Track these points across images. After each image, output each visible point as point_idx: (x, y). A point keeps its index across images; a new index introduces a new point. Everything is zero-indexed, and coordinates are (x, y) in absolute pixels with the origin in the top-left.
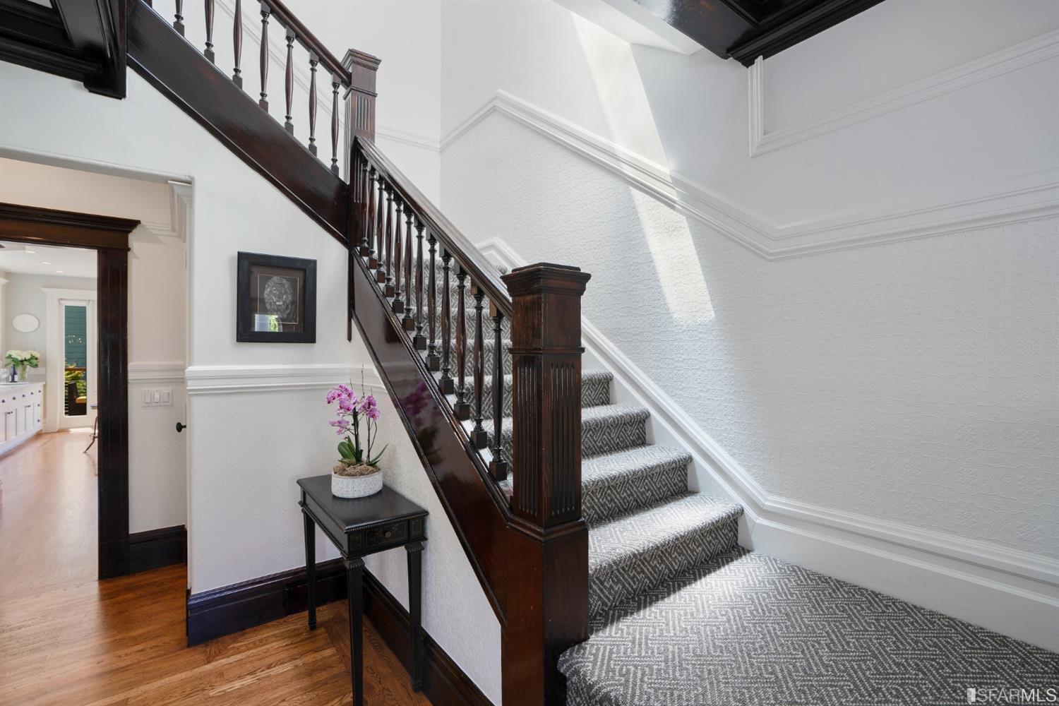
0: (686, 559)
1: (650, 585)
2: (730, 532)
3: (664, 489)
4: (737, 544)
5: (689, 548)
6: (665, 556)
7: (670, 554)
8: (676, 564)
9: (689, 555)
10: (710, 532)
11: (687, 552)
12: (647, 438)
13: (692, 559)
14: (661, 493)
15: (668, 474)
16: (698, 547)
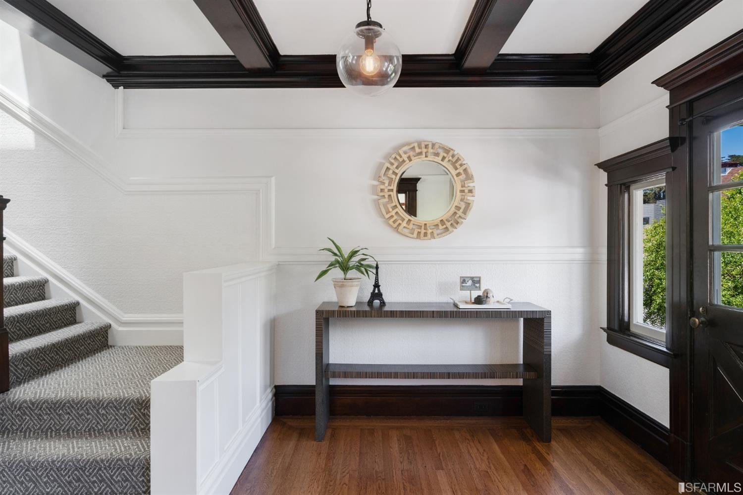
0: (73, 352)
1: (49, 367)
2: (103, 338)
3: (59, 322)
4: (107, 345)
5: (76, 347)
6: (59, 351)
7: (62, 350)
8: (67, 355)
9: (76, 351)
10: (89, 337)
11: (74, 349)
12: (46, 296)
13: (78, 353)
14: (56, 324)
15: (62, 313)
16: (81, 346)
